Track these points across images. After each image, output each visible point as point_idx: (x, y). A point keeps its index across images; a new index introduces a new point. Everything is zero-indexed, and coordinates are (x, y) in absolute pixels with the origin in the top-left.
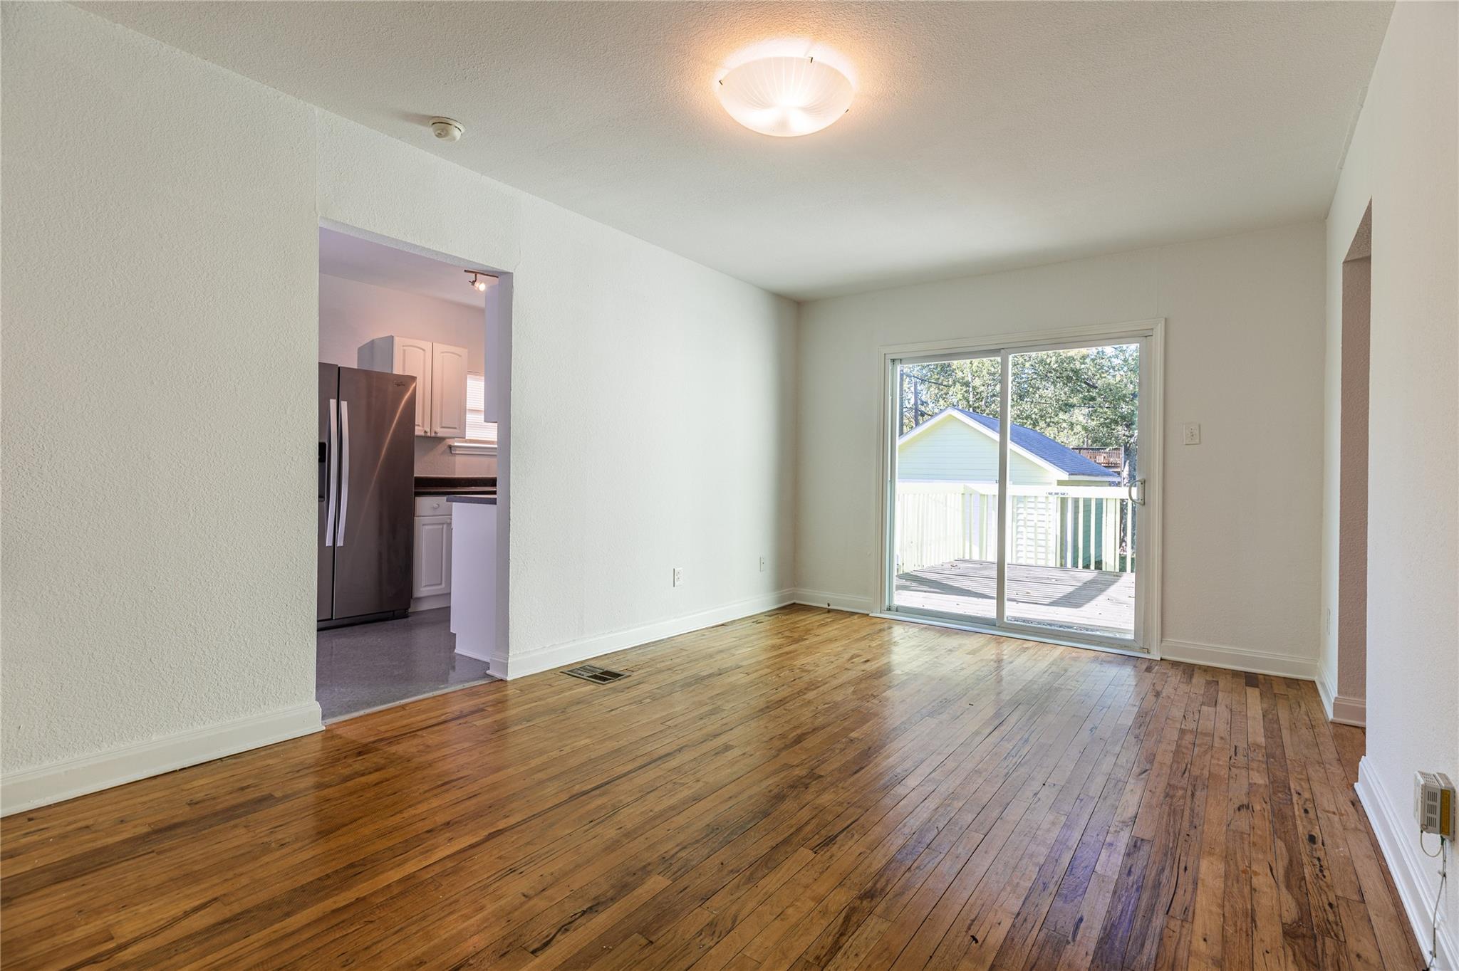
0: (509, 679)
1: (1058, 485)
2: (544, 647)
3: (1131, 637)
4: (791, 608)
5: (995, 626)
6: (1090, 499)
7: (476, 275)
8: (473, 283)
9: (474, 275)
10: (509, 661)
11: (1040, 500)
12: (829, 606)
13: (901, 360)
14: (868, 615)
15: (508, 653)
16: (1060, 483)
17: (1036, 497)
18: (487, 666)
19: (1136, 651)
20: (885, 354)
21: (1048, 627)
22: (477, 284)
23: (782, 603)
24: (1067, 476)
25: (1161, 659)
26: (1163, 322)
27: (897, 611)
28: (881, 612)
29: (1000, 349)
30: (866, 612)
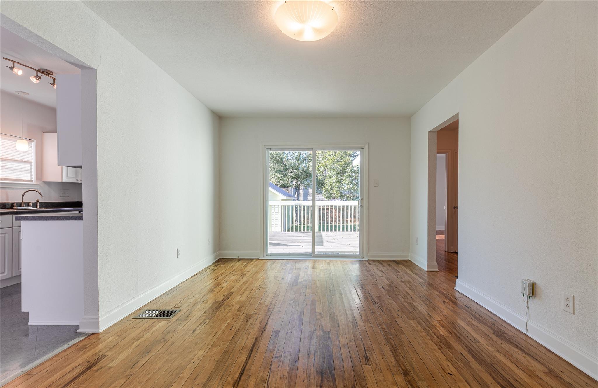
0: (101, 331)
1: (282, 201)
2: (118, 306)
3: (358, 253)
4: (220, 261)
5: (312, 256)
6: (289, 206)
7: (13, 63)
8: (12, 68)
9: (12, 63)
10: (100, 320)
11: (276, 207)
12: (238, 257)
13: (270, 149)
14: (259, 259)
15: (98, 315)
16: (283, 200)
17: (274, 205)
18: (78, 327)
19: (360, 258)
20: (264, 146)
21: (322, 254)
22: (15, 70)
23: (216, 259)
24: (285, 198)
25: (369, 260)
26: (368, 144)
27: (270, 256)
28: (263, 257)
29: (312, 148)
30: (258, 258)
